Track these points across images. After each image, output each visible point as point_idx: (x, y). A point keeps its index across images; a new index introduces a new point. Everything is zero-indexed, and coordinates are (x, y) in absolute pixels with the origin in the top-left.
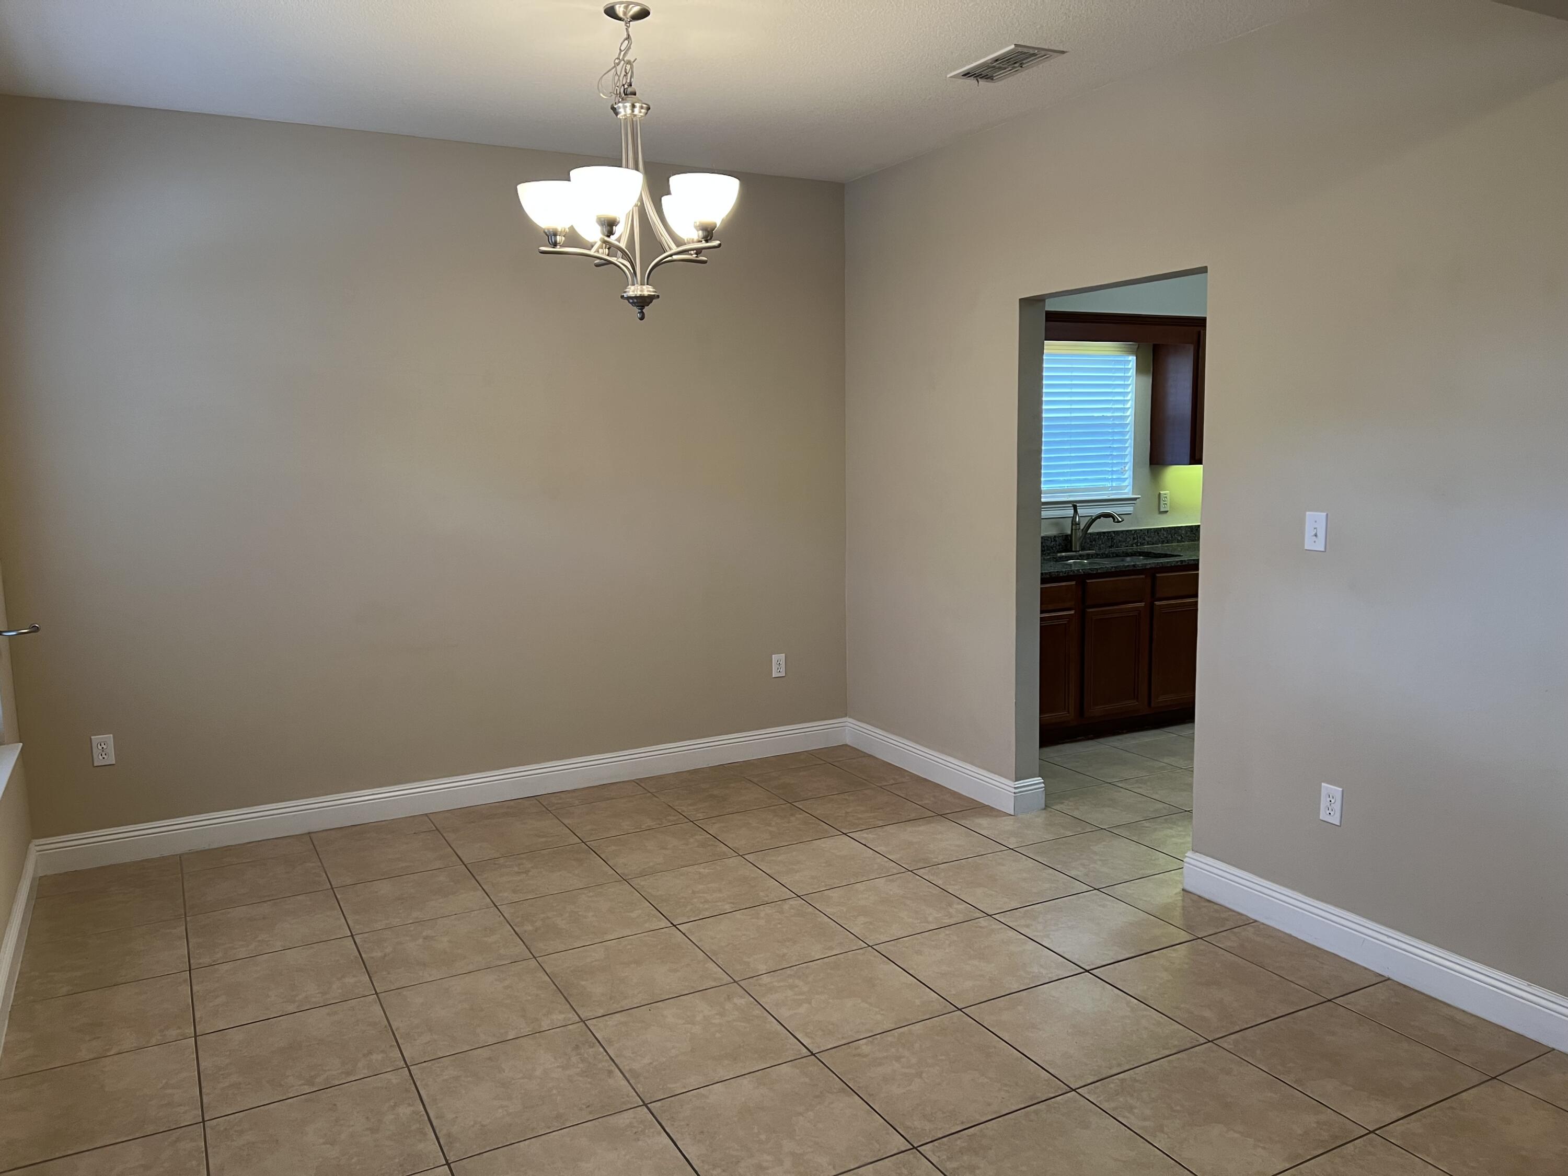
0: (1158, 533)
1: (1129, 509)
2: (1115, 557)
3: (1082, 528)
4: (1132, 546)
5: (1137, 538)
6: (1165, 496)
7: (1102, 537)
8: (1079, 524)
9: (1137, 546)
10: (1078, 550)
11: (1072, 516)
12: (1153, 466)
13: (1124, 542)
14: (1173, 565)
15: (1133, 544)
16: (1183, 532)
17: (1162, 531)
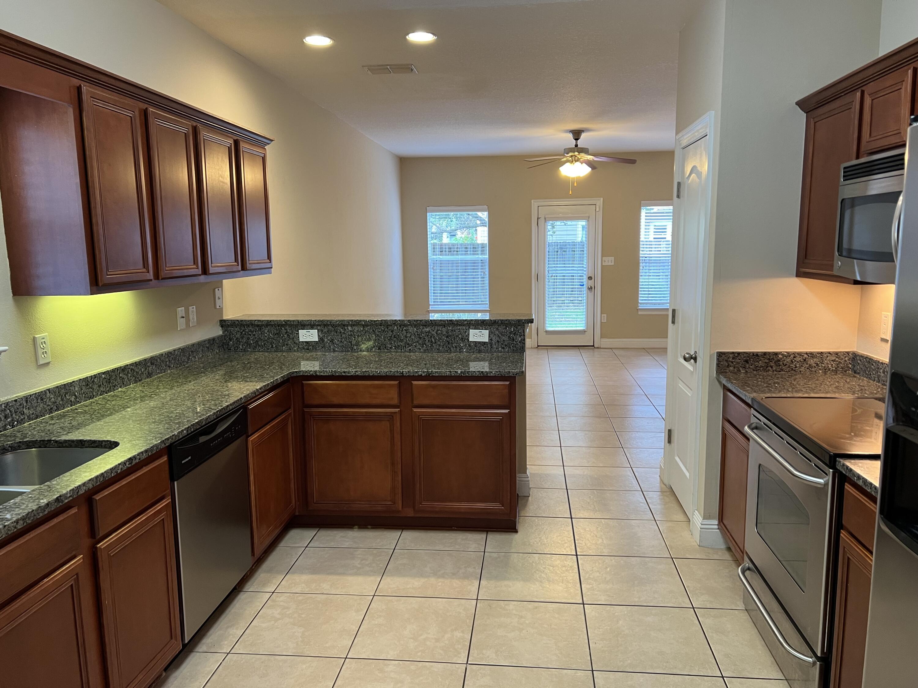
0: (42, 400)
4: (5, 430)
5: (12, 415)
6: (43, 341)
9: (13, 426)
12: (17, 297)
14: (119, 471)
15: (6, 425)
16: (77, 389)
17: (48, 394)
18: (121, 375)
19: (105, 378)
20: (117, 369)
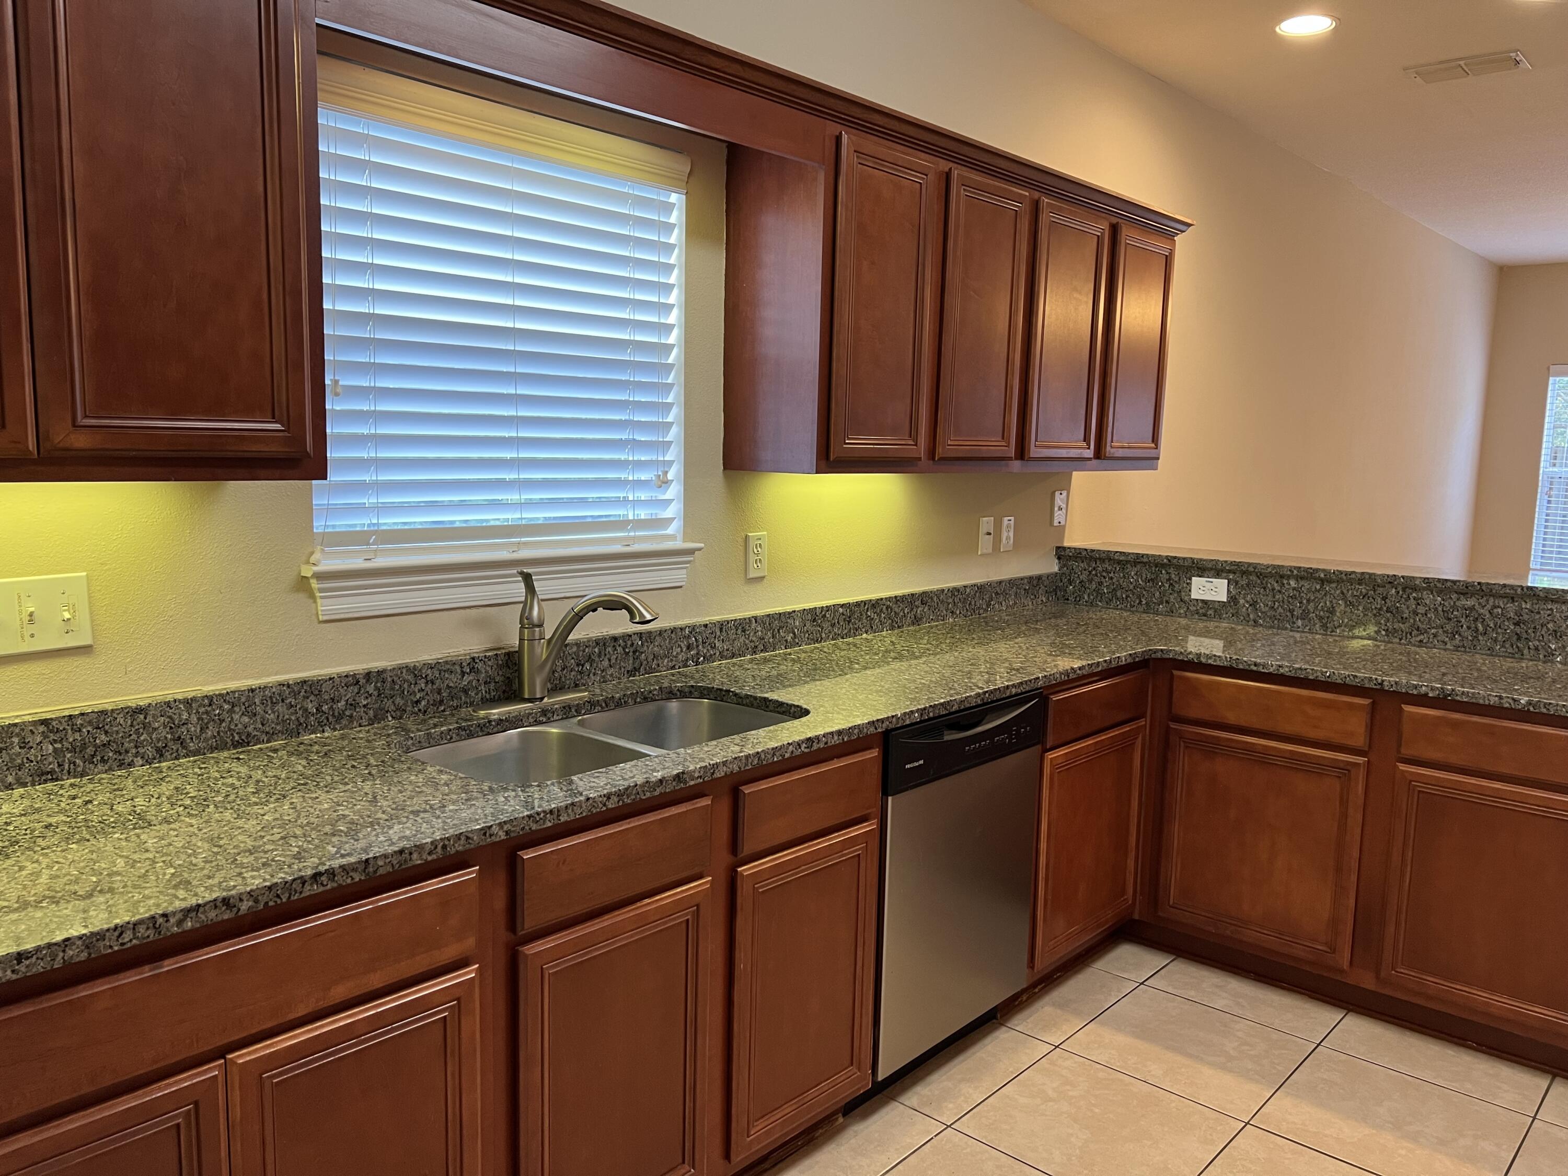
0: (744, 631)
1: (677, 576)
2: (640, 703)
3: (548, 636)
4: (686, 666)
5: (698, 646)
6: (758, 542)
7: (610, 649)
8: (540, 625)
10: (538, 696)
11: (523, 599)
12: (728, 472)
13: (666, 656)
14: (787, 755)
15: (687, 660)
16: (797, 624)
17: (754, 625)
18: (869, 613)
19: (843, 614)
20: (865, 603)
